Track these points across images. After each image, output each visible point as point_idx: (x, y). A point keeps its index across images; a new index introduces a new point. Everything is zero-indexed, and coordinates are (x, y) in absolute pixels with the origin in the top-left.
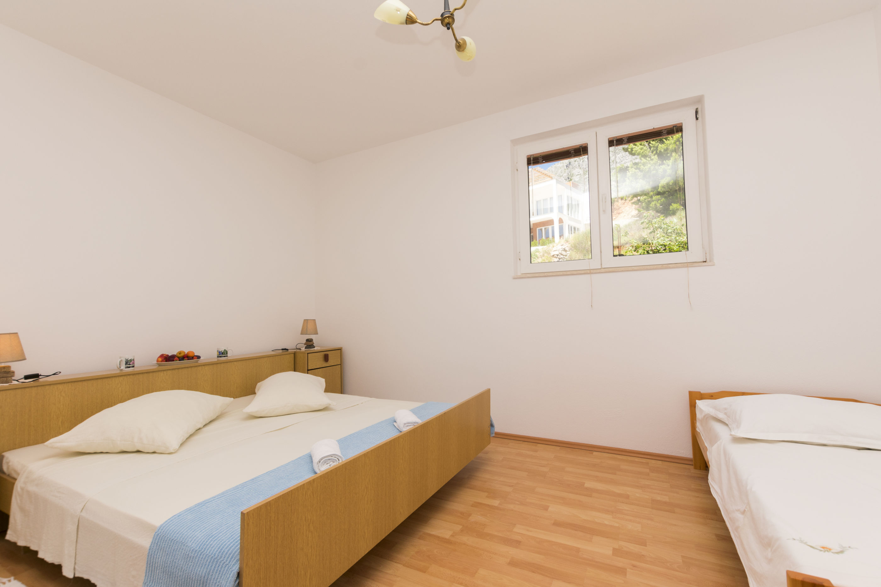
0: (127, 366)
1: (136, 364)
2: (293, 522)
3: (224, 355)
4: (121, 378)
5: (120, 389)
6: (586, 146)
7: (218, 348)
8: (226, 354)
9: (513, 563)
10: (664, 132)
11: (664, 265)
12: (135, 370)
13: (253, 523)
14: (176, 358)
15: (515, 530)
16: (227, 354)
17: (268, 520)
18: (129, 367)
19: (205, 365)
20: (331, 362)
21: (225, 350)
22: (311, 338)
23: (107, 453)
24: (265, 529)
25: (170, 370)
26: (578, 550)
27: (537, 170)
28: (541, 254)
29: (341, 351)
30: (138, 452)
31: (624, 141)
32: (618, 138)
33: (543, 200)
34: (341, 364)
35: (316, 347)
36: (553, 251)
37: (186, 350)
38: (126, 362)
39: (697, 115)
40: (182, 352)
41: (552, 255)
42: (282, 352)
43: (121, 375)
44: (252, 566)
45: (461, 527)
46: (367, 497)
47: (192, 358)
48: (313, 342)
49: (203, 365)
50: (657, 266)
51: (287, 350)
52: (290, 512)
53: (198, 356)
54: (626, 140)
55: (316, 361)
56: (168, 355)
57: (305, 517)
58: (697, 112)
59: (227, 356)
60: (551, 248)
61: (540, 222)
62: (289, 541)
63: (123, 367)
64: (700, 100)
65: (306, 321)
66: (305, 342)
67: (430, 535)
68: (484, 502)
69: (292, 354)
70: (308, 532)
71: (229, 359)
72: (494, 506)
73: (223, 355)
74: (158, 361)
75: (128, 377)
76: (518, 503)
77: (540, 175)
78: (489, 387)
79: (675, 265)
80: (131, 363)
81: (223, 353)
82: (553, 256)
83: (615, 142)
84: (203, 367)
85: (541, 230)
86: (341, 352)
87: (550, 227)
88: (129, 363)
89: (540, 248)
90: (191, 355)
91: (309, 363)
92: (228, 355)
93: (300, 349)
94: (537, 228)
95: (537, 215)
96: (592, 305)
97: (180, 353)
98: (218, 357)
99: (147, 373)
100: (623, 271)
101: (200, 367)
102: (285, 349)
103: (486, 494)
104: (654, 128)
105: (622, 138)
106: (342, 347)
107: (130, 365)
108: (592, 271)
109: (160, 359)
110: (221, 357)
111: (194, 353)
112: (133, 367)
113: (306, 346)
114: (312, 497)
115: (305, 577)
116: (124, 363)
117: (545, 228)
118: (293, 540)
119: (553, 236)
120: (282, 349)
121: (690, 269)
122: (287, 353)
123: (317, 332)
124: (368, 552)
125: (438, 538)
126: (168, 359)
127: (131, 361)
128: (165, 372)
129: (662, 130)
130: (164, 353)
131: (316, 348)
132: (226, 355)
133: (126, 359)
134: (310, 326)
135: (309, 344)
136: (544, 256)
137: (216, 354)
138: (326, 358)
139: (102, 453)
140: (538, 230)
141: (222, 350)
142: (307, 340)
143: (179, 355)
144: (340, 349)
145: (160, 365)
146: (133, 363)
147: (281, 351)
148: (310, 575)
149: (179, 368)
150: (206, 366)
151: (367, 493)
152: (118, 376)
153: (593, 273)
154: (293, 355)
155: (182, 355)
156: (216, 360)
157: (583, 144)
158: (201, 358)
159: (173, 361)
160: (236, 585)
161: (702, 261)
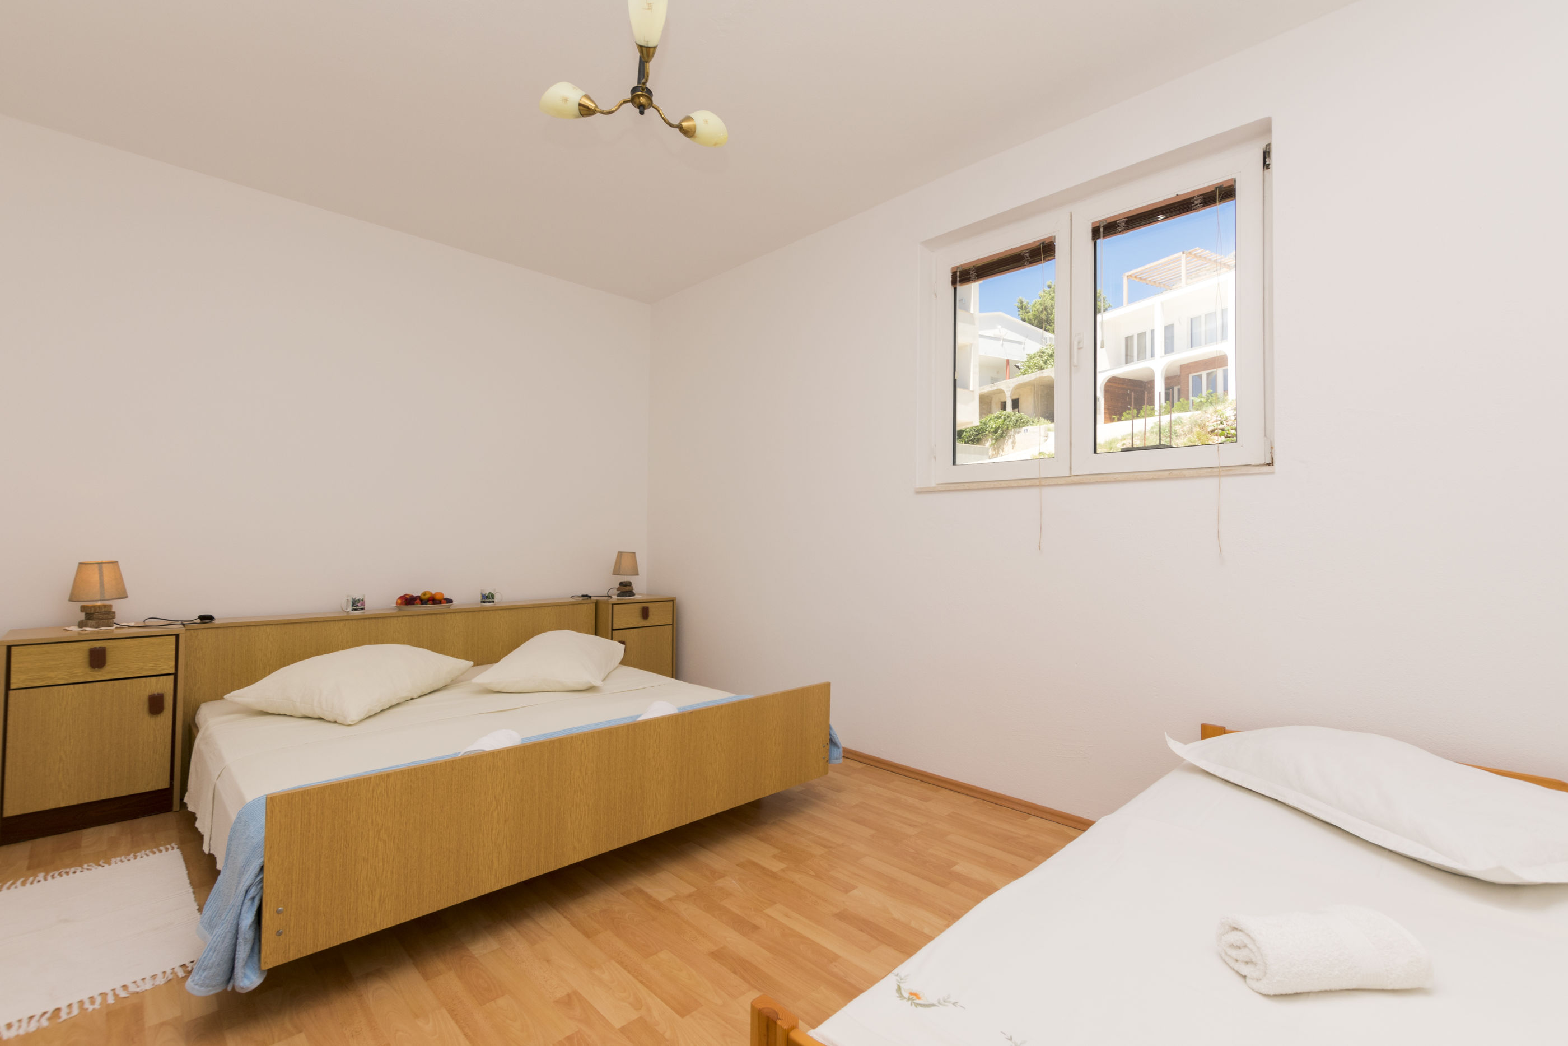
0: (354, 608)
1: (367, 606)
2: (350, 823)
3: (489, 600)
4: (342, 623)
5: (340, 637)
6: (1052, 242)
7: (482, 590)
8: (491, 598)
9: (719, 955)
10: (1196, 202)
11: (1174, 472)
12: (365, 614)
13: (280, 812)
14: (418, 601)
15: (769, 911)
16: (493, 598)
17: (306, 813)
18: (356, 610)
19: (455, 612)
20: (653, 619)
21: (490, 593)
22: (628, 580)
23: (290, 716)
24: (300, 822)
25: (406, 616)
26: (835, 958)
27: (1195, 254)
28: (1186, 428)
29: (673, 603)
30: (321, 719)
31: (1119, 226)
32: (1108, 222)
33: (1206, 315)
34: (672, 624)
35: (639, 594)
36: (1212, 421)
37: (433, 590)
38: (353, 603)
39: (1267, 160)
40: (427, 593)
41: (1210, 429)
42: (583, 600)
43: (347, 619)
44: (278, 862)
45: (693, 889)
46: (498, 814)
47: (440, 602)
48: (632, 587)
49: (454, 613)
50: (1160, 473)
51: (590, 597)
52: (344, 808)
53: (448, 599)
54: (1124, 224)
55: (626, 616)
56: (413, 596)
57: (372, 820)
58: (1266, 154)
59: (493, 602)
60: (1209, 415)
61: (1196, 362)
62: (342, 845)
63: (349, 609)
64: (1265, 127)
65: (620, 554)
66: (617, 586)
67: (641, 891)
68: (760, 863)
69: (592, 604)
70: (376, 839)
71: (496, 605)
72: (771, 872)
73: (487, 600)
74: (397, 604)
75: (351, 622)
76: (812, 873)
77: (1203, 265)
78: (829, 681)
79: (1195, 471)
80: (358, 604)
81: (487, 597)
82: (1213, 431)
83: (1102, 230)
84: (453, 615)
85: (1200, 376)
86: (673, 605)
87: (1220, 372)
88: (357, 604)
89: (1185, 416)
90: (438, 597)
91: (614, 620)
92: (495, 600)
93: (611, 597)
94: (1190, 373)
95: (1192, 347)
96: (1040, 546)
97: (424, 594)
98: (482, 602)
99: (375, 618)
100: (1097, 482)
101: (449, 615)
102: (587, 596)
103: (776, 851)
104: (1177, 195)
105: (1116, 221)
106: (675, 598)
107: (358, 607)
108: (1043, 482)
109: (400, 601)
110: (484, 602)
111: (443, 595)
112: (362, 609)
113: (619, 592)
114: (385, 796)
115: (371, 896)
116: (351, 603)
117: (1208, 375)
118: (349, 845)
119: (1226, 390)
120: (583, 596)
121: (1223, 480)
122: (589, 601)
123: (638, 573)
124: (498, 889)
125: (648, 897)
126: (408, 600)
127: (360, 602)
128: (400, 619)
129: (1193, 198)
130: (408, 593)
131: (636, 596)
132: (491, 600)
133: (353, 599)
134: (626, 562)
135: (626, 589)
136: (1191, 431)
137: (479, 598)
138: (645, 613)
139: (285, 715)
140: (1193, 377)
141: (487, 592)
142: (621, 584)
143: (423, 597)
144: (672, 601)
145: (400, 609)
146: (363, 605)
147: (581, 599)
148: (381, 896)
149: (419, 615)
150: (457, 614)
151: (497, 807)
152: (338, 620)
153: (1044, 486)
154: (594, 604)
155: (427, 596)
156: (479, 606)
157: (1046, 238)
158: (454, 603)
159: (414, 604)
160: (257, 880)
161: (1262, 462)
